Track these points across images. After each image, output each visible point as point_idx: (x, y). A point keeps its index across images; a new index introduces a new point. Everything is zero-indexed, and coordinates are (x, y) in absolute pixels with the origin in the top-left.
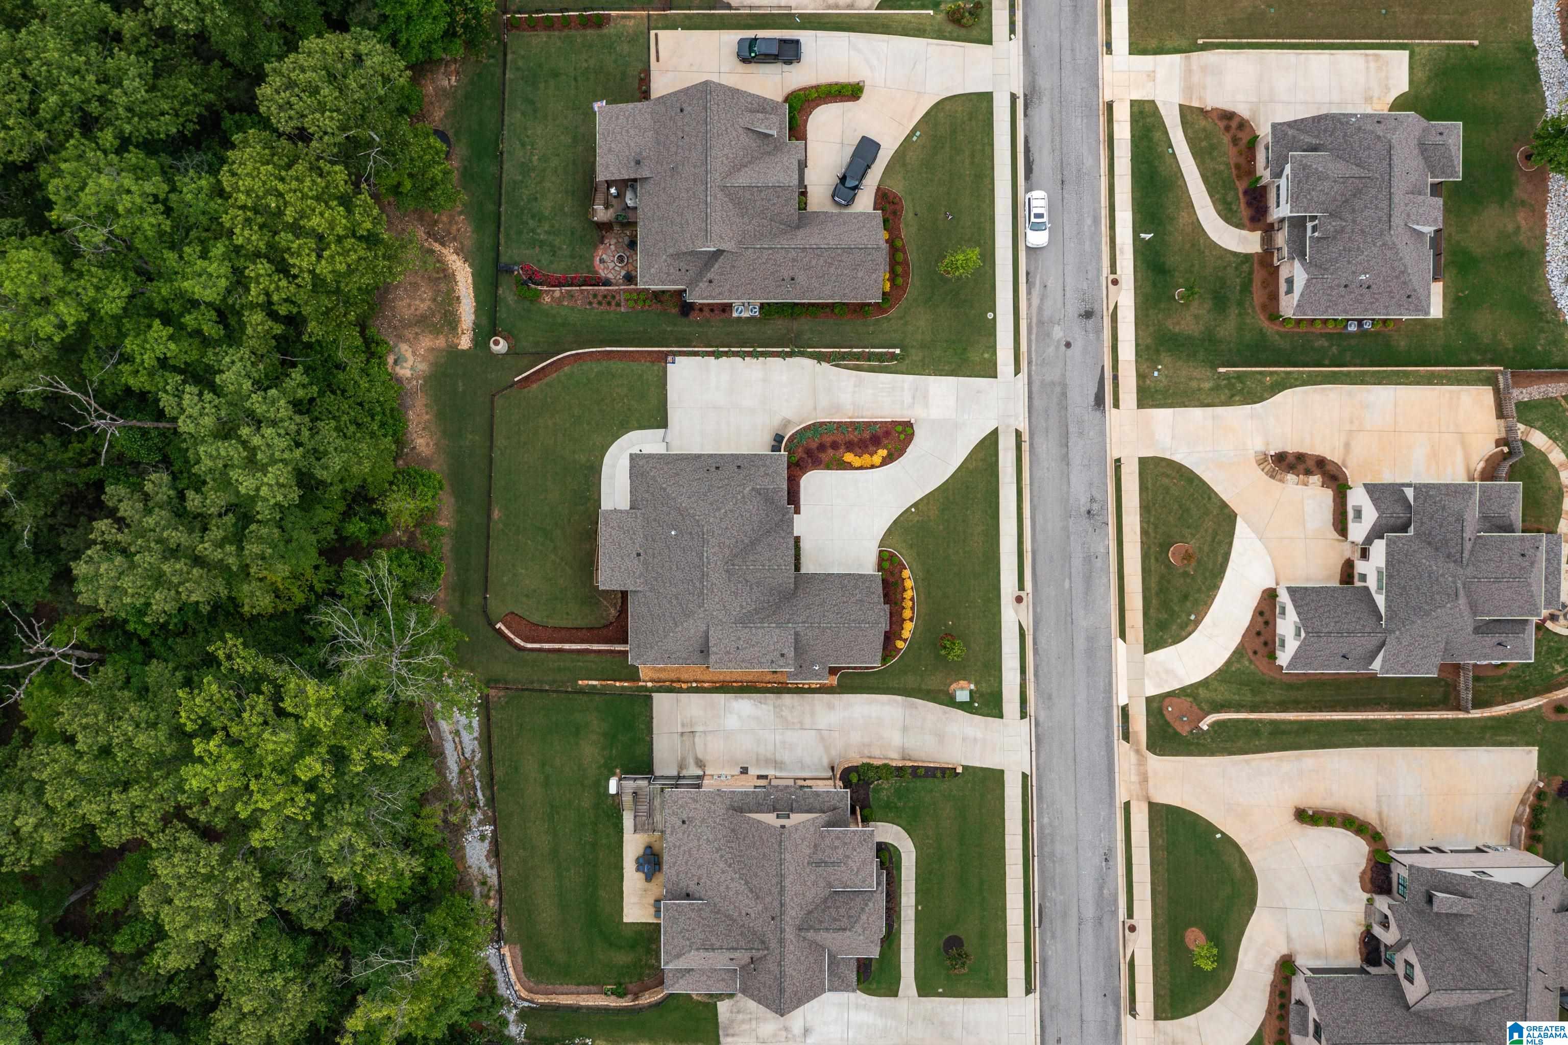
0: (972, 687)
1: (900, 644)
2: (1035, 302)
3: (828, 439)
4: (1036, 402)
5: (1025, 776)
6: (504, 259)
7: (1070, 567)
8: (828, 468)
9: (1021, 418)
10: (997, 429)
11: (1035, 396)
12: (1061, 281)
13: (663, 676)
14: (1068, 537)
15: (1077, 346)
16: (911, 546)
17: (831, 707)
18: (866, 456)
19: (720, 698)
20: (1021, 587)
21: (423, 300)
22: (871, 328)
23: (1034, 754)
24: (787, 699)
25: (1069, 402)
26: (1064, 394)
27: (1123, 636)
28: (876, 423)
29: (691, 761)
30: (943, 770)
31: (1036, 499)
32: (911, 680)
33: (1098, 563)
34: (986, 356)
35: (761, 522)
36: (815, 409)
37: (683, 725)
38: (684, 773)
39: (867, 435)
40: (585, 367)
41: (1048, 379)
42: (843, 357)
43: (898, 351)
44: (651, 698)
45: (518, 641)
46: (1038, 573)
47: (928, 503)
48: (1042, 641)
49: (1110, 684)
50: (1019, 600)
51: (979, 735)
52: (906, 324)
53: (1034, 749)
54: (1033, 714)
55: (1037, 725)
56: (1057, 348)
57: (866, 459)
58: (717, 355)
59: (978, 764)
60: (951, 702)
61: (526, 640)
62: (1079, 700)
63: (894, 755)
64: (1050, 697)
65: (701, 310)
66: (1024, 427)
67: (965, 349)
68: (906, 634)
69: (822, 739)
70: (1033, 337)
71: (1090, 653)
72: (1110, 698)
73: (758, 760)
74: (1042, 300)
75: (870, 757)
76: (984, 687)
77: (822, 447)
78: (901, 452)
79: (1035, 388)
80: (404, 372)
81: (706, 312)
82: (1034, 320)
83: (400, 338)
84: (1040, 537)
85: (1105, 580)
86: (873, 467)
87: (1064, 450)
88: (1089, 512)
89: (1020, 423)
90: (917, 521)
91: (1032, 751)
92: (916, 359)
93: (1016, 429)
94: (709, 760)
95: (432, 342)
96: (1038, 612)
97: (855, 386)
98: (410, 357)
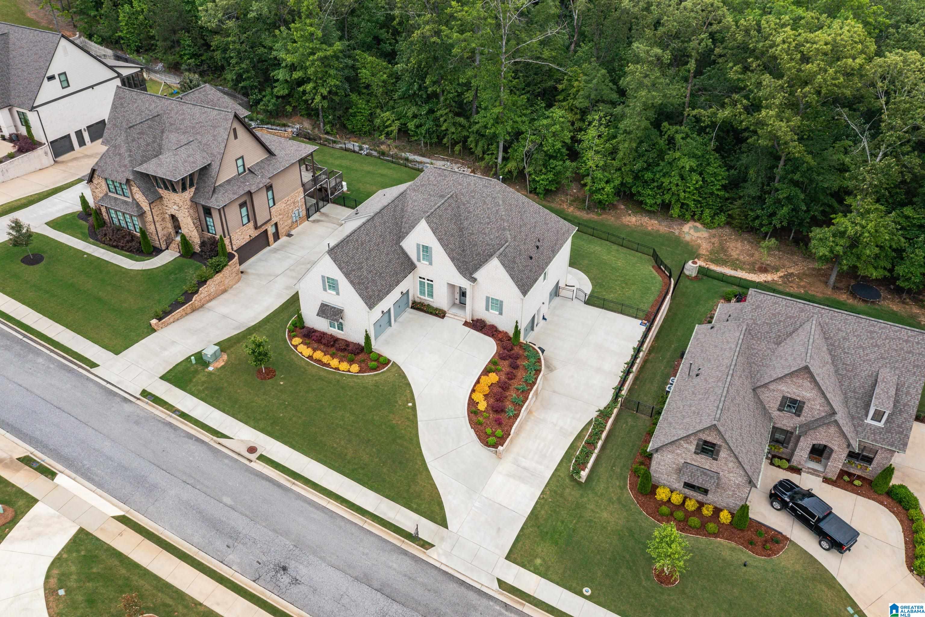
0: (211, 368)
1: (297, 341)
3: (518, 375)
5: (94, 365)
7: (241, 513)
8: (492, 361)
10: (447, 528)
14: (275, 531)
16: (377, 386)
18: (487, 390)
20: (262, 458)
21: (738, 255)
22: (618, 469)
23: (104, 383)
27: (123, 520)
29: (322, 218)
30: (166, 313)
31: (342, 524)
33: (220, 544)
34: (538, 561)
38: (318, 213)
39: (507, 404)
43: (584, 474)
46: (264, 482)
47: (408, 418)
48: (194, 447)
49: (90, 479)
50: (252, 450)
51: (166, 353)
53: (109, 386)
54: (138, 402)
55: (125, 400)
57: (484, 387)
59: (143, 341)
62: (107, 443)
63: (211, 304)
64: (137, 423)
66: (433, 556)
67: (557, 544)
68: (301, 349)
69: (269, 275)
71: (139, 480)
73: (290, 243)
76: (201, 377)
77: (514, 366)
78: (473, 424)
79: (471, 595)
80: (687, 228)
83: (713, 236)
86: (473, 392)
87: (375, 584)
88: (284, 568)
89: (439, 554)
90: (397, 402)
91: (108, 382)
92: (568, 491)
93: (433, 546)
94: (316, 225)
95: (705, 248)
96: (226, 461)
97: (561, 428)
98: (696, 235)
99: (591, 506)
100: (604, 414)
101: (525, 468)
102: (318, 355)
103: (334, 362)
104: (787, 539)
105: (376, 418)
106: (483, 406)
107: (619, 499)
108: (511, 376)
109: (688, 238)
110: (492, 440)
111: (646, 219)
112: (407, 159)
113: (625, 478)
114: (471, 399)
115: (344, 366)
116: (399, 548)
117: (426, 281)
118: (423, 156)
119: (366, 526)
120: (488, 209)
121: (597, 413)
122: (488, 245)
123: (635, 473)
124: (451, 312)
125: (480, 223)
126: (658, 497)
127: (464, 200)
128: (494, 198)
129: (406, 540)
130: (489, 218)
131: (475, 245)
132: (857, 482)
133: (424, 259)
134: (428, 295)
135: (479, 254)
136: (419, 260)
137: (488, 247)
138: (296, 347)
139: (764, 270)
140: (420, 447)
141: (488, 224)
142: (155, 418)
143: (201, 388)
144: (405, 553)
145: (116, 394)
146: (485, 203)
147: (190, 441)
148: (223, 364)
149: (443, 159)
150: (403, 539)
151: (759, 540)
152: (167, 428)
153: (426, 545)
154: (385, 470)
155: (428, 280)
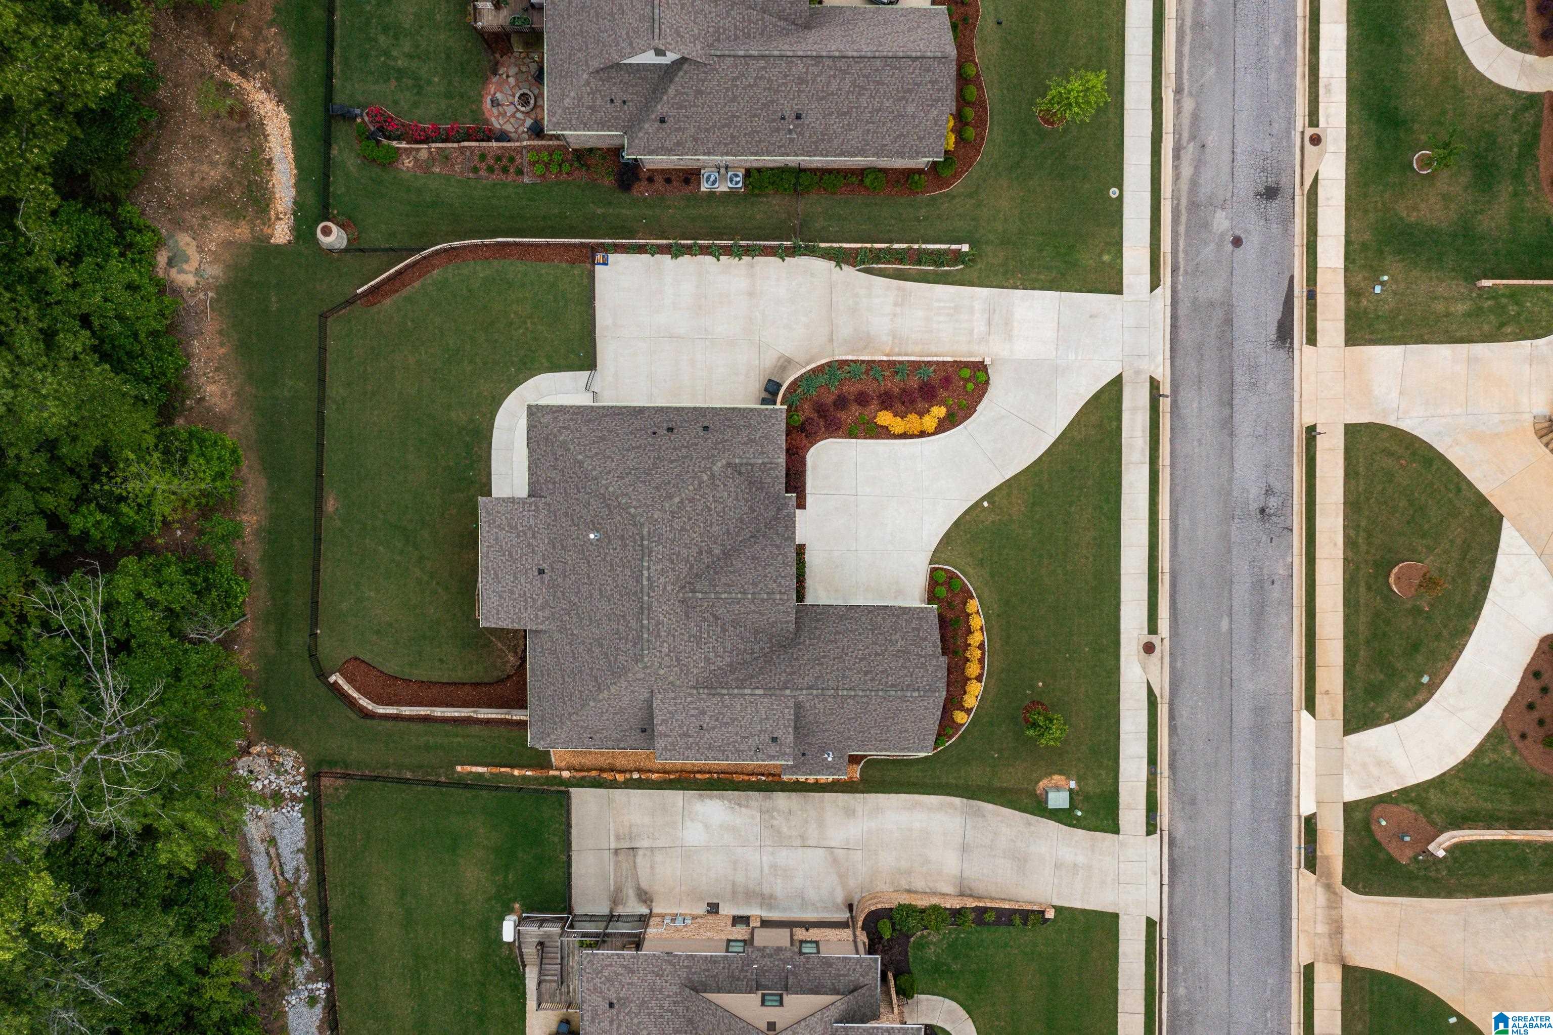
0: (1073, 784)
1: (961, 717)
2: (1187, 171)
3: (851, 389)
4: (1184, 334)
5: (1151, 924)
6: (340, 98)
7: (1231, 598)
8: (851, 435)
9: (1160, 358)
10: (1120, 375)
11: (1182, 322)
12: (1228, 136)
13: (587, 761)
14: (1229, 551)
15: (1252, 243)
16: (981, 563)
17: (850, 813)
18: (913, 417)
19: (675, 797)
21: (213, 165)
22: (923, 212)
23: (1165, 889)
24: (781, 799)
25: (1236, 334)
26: (1228, 322)
27: (1310, 706)
28: (929, 363)
29: (631, 893)
32: (976, 774)
33: (1276, 593)
34: (1106, 258)
35: (741, 520)
36: (831, 340)
37: (618, 838)
38: (620, 910)
39: (914, 383)
40: (465, 271)
41: (1203, 295)
42: (878, 256)
43: (965, 248)
44: (567, 795)
45: (364, 702)
46: (1180, 605)
47: (1009, 495)
48: (1184, 713)
49: (1289, 782)
50: (1149, 648)
51: (1081, 859)
52: (979, 205)
53: (1166, 880)
54: (1165, 827)
55: (1171, 843)
56: (1220, 245)
57: (913, 422)
58: (675, 252)
59: (1078, 905)
60: (1039, 808)
61: (379, 700)
62: (1238, 806)
63: (948, 889)
65: (651, 180)
66: (1162, 372)
67: (1071, 247)
68: (971, 701)
69: (835, 861)
70: (1182, 229)
71: (1259, 731)
72: (1288, 803)
73: (734, 893)
74: (1196, 168)
75: (909, 891)
76: (1092, 787)
77: (841, 402)
78: (968, 411)
79: (1182, 311)
80: (185, 278)
81: (659, 184)
82: (1184, 202)
83: (179, 224)
84: (1183, 550)
85: (1285, 619)
86: (923, 434)
87: (1227, 411)
88: (1263, 511)
89: (1157, 367)
90: (993, 522)
92: (993, 261)
93: (1151, 378)
95: (228, 232)
98: (194, 254)
99: (998, 225)
101: (989, 325)
102: (973, 669)
103: (976, 638)
106: (939, 411)
108: (862, 399)
109: (215, 270)
110: (981, 376)
114: (937, 431)
115: (977, 622)
116: (1172, 413)
121: (844, 267)
129: (1161, 409)
138: (969, 711)
139: (239, 111)
140: (1040, 458)
142: (1174, 789)
145: (1172, 861)
148: (1056, 777)
150: (1161, 413)
153: (1155, 386)
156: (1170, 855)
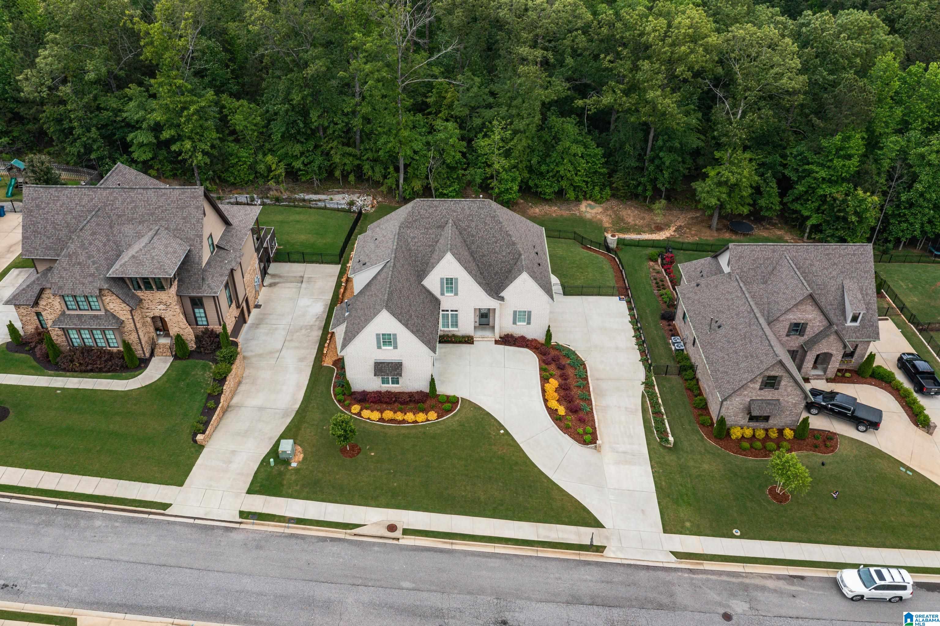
0: (294, 465)
1: (355, 408)
2: (770, 583)
3: (570, 372)
4: (643, 573)
5: (166, 506)
7: (429, 591)
8: (541, 368)
9: (620, 555)
10: (603, 527)
11: (652, 573)
12: (809, 615)
14: (469, 593)
16: (462, 425)
17: (302, 359)
18: (556, 397)
19: (328, 296)
20: (406, 532)
22: (688, 427)
23: (191, 521)
25: (652, 612)
26: (661, 607)
28: (592, 409)
29: (277, 280)
30: (207, 424)
31: (520, 561)
32: (315, 415)
34: (688, 524)
37: (309, 278)
39: (578, 402)
41: (677, 590)
43: (671, 439)
44: (338, 263)
46: (425, 554)
47: (509, 445)
48: (335, 548)
50: (392, 528)
51: (234, 466)
52: (701, 454)
53: (197, 521)
54: (242, 526)
55: (227, 529)
56: (721, 604)
57: (553, 396)
59: (199, 462)
60: (283, 436)
62: (246, 580)
64: (259, 547)
65: (669, 325)
66: (610, 556)
67: (690, 505)
68: (366, 413)
69: (271, 353)
70: (725, 578)
73: (264, 314)
74: (775, 590)
76: (290, 477)
77: (561, 367)
78: (565, 429)
79: (661, 574)
80: (583, 208)
81: (668, 328)
82: (747, 581)
83: (606, 209)
84: (469, 560)
86: (546, 401)
87: (586, 600)
89: (614, 552)
90: (490, 434)
91: (195, 518)
92: (667, 458)
93: (605, 547)
94: (276, 289)
95: (606, 222)
96: (376, 549)
97: (626, 408)
98: (594, 211)
99: (691, 463)
100: (648, 384)
101: (625, 453)
102: (388, 414)
103: (410, 417)
104: (835, 434)
105: (483, 454)
106: (562, 411)
107: (705, 450)
108: (564, 377)
109: (588, 216)
110: (588, 438)
111: (547, 207)
112: (304, 200)
113: (698, 432)
114: (549, 409)
115: (421, 417)
116: (580, 561)
117: (450, 313)
118: (316, 193)
119: (540, 554)
120: (491, 228)
121: (643, 386)
122: (502, 262)
123: (703, 425)
124: (478, 335)
125: (487, 243)
126: (734, 437)
127: (463, 225)
128: (494, 217)
129: (581, 552)
130: (495, 237)
131: (490, 265)
132: (848, 375)
133: (447, 291)
134: (452, 325)
135: (497, 272)
136: (442, 294)
137: (503, 265)
138: (359, 414)
139: (659, 228)
140: (536, 467)
141: (496, 243)
142: (273, 535)
143: (298, 488)
144: (588, 563)
145: (213, 528)
146: (486, 223)
147: (326, 543)
148: (302, 456)
149: (339, 193)
150: (578, 552)
151: (819, 441)
152: (293, 541)
153: (600, 549)
154: (521, 499)
155: (452, 311)
156: (218, 527)
